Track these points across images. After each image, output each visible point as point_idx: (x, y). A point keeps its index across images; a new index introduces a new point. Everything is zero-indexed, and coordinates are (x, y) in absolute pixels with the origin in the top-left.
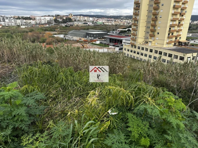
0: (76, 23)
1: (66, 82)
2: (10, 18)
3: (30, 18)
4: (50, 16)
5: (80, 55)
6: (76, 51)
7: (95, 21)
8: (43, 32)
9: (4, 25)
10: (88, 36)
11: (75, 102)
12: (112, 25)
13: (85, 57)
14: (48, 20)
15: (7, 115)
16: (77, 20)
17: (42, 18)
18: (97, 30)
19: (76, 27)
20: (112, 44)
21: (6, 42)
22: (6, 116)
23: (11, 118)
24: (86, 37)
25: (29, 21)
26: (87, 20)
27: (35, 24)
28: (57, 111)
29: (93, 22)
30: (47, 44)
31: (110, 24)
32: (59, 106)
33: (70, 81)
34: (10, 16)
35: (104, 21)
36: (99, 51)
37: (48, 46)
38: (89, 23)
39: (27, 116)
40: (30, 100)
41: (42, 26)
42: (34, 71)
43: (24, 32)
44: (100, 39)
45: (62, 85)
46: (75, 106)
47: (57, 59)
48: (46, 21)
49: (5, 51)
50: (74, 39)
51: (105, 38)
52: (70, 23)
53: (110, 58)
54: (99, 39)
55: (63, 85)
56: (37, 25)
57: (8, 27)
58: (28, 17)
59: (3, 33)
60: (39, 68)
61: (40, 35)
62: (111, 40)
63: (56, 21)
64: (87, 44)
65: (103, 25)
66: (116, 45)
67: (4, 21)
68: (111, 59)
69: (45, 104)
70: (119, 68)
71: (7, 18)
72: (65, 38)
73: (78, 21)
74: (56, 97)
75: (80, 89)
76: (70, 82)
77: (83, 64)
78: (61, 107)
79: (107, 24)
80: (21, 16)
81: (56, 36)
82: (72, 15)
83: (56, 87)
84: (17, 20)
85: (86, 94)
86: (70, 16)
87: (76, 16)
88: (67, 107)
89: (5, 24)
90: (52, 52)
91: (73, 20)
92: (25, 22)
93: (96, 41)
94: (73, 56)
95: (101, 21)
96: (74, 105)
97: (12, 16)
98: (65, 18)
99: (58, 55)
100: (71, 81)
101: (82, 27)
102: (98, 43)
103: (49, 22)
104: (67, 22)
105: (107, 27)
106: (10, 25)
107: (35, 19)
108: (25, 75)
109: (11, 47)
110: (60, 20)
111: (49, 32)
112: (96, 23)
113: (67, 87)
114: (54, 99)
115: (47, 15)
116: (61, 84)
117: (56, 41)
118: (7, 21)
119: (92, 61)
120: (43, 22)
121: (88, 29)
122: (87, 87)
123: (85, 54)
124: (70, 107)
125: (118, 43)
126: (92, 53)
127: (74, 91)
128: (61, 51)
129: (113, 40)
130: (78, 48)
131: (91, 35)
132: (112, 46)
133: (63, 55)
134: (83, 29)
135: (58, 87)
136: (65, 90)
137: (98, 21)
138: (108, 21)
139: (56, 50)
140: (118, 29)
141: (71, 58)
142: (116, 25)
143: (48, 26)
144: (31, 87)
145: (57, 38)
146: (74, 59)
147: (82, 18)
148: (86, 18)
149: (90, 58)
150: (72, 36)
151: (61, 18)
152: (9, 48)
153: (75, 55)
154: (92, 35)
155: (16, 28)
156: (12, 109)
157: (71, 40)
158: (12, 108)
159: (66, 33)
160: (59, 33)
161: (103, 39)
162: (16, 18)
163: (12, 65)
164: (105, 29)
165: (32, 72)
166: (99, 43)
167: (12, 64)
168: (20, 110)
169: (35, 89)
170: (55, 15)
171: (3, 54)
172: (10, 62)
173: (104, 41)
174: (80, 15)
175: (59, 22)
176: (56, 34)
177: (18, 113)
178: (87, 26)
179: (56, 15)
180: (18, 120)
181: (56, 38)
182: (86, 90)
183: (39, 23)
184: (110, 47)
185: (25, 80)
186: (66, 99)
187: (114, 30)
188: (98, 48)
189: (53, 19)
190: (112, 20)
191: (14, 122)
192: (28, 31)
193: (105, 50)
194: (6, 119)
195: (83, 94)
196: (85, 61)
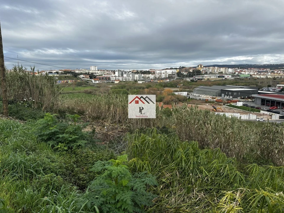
0: (206, 77)
1: (185, 163)
2: (129, 72)
3: (149, 73)
4: (173, 69)
5: (209, 123)
6: (204, 116)
7: (237, 73)
8: (162, 88)
9: (121, 80)
10: (223, 95)
11: (196, 199)
12: (267, 78)
13: (218, 126)
14: (170, 74)
15: (110, 196)
16: (209, 72)
17: (163, 71)
18: (239, 85)
19: (206, 81)
20: (265, 108)
21: (120, 100)
22: (109, 198)
23: (113, 202)
24: (221, 96)
25: (147, 76)
26: (224, 72)
27: (153, 79)
28: (169, 207)
29: (233, 75)
30: (165, 103)
31: (262, 77)
32: (173, 200)
33: (192, 163)
34: (129, 71)
35: (251, 73)
36: (240, 117)
37: (165, 106)
38: (226, 76)
39: (131, 205)
40: (138, 183)
41: (161, 81)
42: (146, 141)
43: (140, 88)
44: (243, 98)
45: (180, 167)
46: (196, 206)
47: (175, 124)
48: (167, 75)
49: (118, 110)
50: (201, 98)
51: (253, 98)
52: (197, 77)
53: (262, 133)
54: (241, 98)
55: (182, 168)
56: (156, 80)
57: (125, 83)
58: (148, 71)
59: (119, 88)
60: (154, 137)
61: (157, 91)
62: (264, 102)
63: (179, 74)
64: (222, 106)
65: (250, 79)
66: (274, 111)
67: (122, 75)
68: (265, 134)
69: (154, 190)
70: (279, 151)
71: (126, 73)
72: (189, 97)
73: (211, 73)
74: (170, 184)
75: (207, 180)
76: (192, 165)
77: (212, 136)
78: (176, 202)
79: (258, 76)
80: (140, 70)
81: (176, 93)
82: (202, 66)
83: (172, 169)
84: (135, 75)
85: (216, 190)
86: (199, 68)
87: (207, 68)
88: (185, 204)
89: (123, 79)
90: (169, 114)
91: (203, 73)
92: (143, 77)
93: (236, 102)
94: (198, 122)
95: (247, 73)
96: (196, 203)
97: (131, 71)
98: (191, 71)
99: (177, 119)
100: (194, 164)
101: (215, 82)
102: (239, 106)
103: (170, 76)
104: (194, 75)
105: (256, 81)
106: (128, 80)
107: (154, 73)
108: (136, 145)
109: (124, 105)
110: (185, 73)
111: (170, 88)
112: (239, 76)
113: (188, 171)
114: (167, 186)
115: (169, 68)
116: (179, 165)
117: (177, 100)
118: (125, 75)
119: (229, 134)
120: (163, 76)
121: (224, 85)
122: (218, 178)
123: (217, 121)
124: (188, 206)
125: (277, 106)
126: (229, 121)
127: (196, 181)
128: (181, 114)
129: (268, 101)
130: (207, 112)
131: (228, 93)
132: (265, 111)
133: (184, 121)
134: (217, 85)
135: (174, 169)
136: (184, 176)
137: (242, 73)
138: (259, 72)
139: (175, 112)
140: (277, 85)
141: (195, 125)
142: (274, 79)
143: (168, 80)
144: (140, 161)
145: (179, 96)
146: (200, 127)
147: (216, 70)
148: (222, 70)
149: (224, 129)
150: (199, 94)
151: (186, 71)
152: (122, 106)
153: (201, 122)
154: (230, 93)
155: (133, 83)
156: (117, 191)
157: (196, 99)
158: (117, 189)
159: (191, 90)
160: (181, 89)
161: (250, 100)
162: (134, 73)
163: (122, 127)
164: (254, 84)
165: (145, 142)
166: (242, 105)
167: (122, 125)
168: (125, 194)
169: (145, 166)
170: (178, 68)
171: (115, 113)
172: (121, 122)
173: (250, 102)
174: (214, 66)
175: (184, 76)
176: (177, 91)
177: (122, 198)
178: (224, 80)
179: (180, 67)
180: (121, 207)
181: (176, 97)
182: (217, 184)
183: (159, 77)
184: (262, 112)
185: (134, 151)
186: (184, 191)
187: (269, 86)
188: (239, 112)
189: (176, 72)
190: (267, 72)
191: (116, 208)
192: (145, 86)
193: (253, 117)
194: (108, 202)
195: (211, 189)
196: (217, 132)
